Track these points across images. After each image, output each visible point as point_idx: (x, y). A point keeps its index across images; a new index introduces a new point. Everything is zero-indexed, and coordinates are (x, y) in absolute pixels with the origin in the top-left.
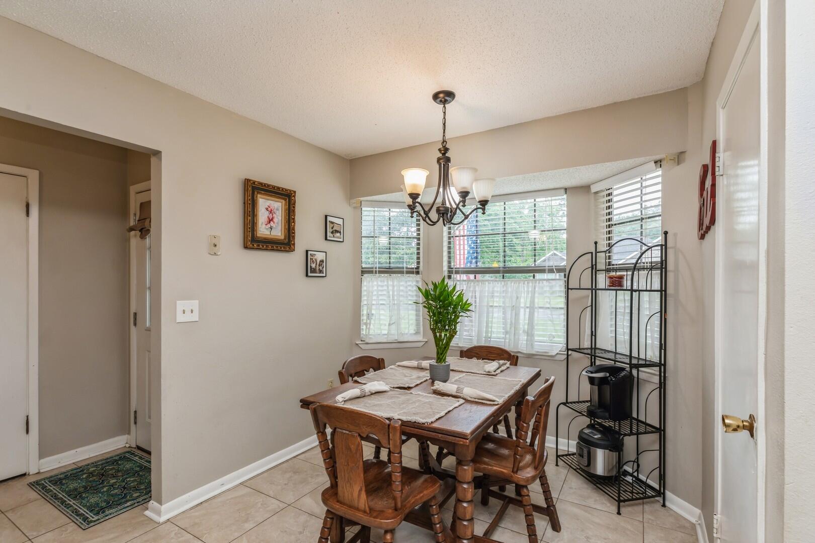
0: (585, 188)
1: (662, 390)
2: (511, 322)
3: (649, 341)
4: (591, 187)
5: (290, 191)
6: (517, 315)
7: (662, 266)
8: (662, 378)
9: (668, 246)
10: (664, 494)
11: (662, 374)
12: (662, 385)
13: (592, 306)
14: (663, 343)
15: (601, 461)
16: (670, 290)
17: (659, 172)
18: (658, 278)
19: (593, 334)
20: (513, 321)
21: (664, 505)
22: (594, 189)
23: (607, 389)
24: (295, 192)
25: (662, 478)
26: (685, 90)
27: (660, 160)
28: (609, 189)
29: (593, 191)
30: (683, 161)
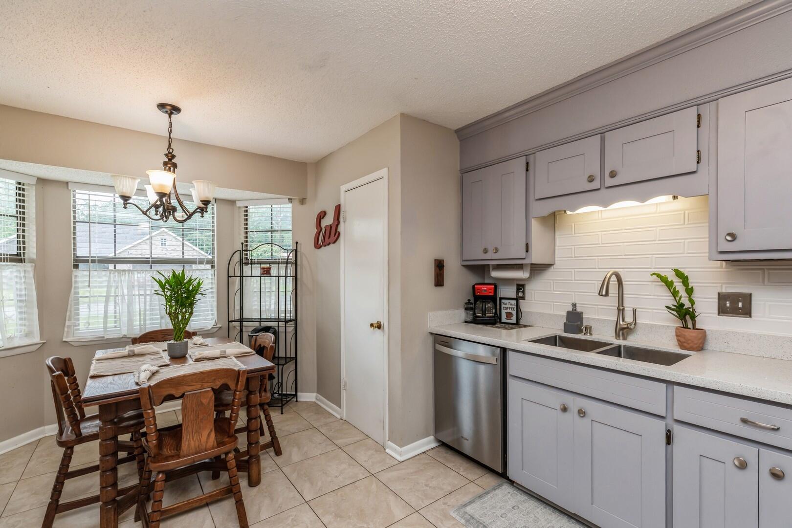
0: (232, 202)
4: (237, 202)
8: (296, 327)
9: (298, 250)
10: (297, 395)
11: (295, 325)
12: (296, 331)
13: (240, 288)
16: (299, 277)
17: (290, 205)
19: (241, 308)
21: (297, 400)
22: (238, 204)
25: (296, 386)
26: (306, 164)
27: (291, 199)
28: (247, 207)
29: (237, 206)
30: (305, 203)
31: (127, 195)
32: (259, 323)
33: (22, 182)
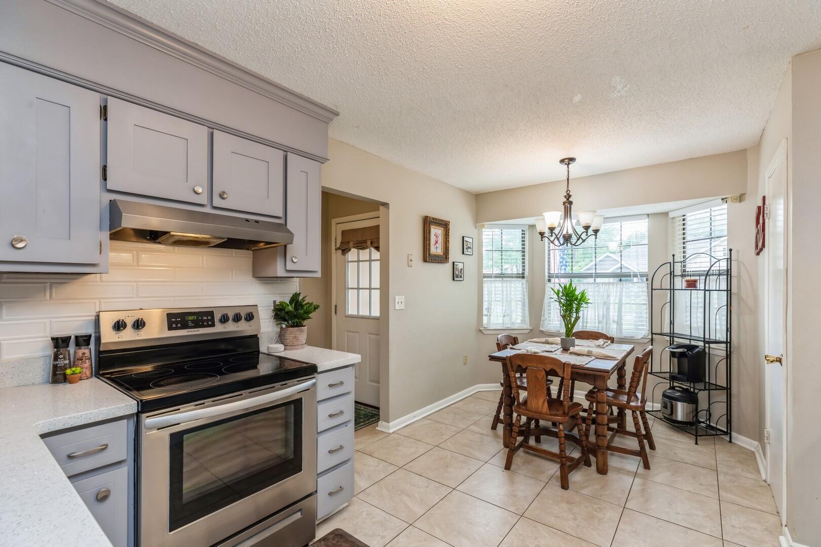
0: (666, 214)
1: (729, 360)
2: (603, 314)
3: (718, 327)
4: (669, 213)
5: (447, 221)
6: (608, 309)
7: (728, 273)
8: (729, 352)
9: (732, 259)
10: (730, 434)
11: (729, 349)
12: (729, 357)
13: (671, 302)
14: (729, 327)
15: (681, 411)
16: (734, 290)
17: (725, 206)
18: (725, 281)
19: (672, 323)
20: (605, 314)
21: (730, 441)
22: (671, 215)
23: (685, 361)
24: (449, 222)
25: (729, 422)
26: (746, 150)
27: (726, 198)
28: (684, 216)
29: (671, 217)
30: (744, 200)
31: (543, 231)
32: (689, 340)
33: (524, 230)
